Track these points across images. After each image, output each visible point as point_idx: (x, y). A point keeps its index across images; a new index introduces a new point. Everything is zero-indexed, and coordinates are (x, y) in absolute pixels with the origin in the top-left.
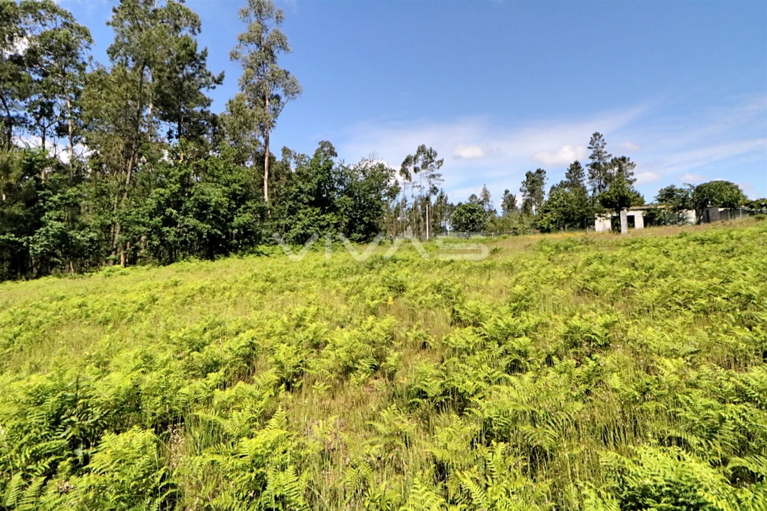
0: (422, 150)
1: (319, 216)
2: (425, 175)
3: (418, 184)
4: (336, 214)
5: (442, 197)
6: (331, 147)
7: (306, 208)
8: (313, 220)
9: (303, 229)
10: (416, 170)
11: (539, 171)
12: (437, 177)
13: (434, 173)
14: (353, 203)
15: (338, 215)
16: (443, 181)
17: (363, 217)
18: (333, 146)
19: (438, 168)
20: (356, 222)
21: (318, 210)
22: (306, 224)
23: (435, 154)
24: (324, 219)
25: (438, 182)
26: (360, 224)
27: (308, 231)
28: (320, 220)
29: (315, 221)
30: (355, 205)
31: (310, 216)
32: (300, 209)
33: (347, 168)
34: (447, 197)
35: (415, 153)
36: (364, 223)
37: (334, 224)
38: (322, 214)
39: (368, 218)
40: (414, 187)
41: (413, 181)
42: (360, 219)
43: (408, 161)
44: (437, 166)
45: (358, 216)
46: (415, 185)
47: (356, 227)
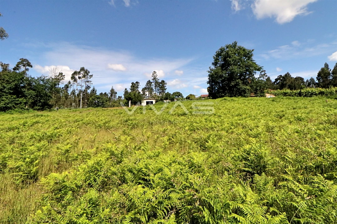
0: (82, 69)
1: (15, 99)
2: (84, 81)
3: (80, 84)
4: (25, 98)
5: (94, 90)
6: (28, 62)
7: (7, 95)
8: (11, 101)
9: (4, 104)
10: (79, 78)
11: (137, 82)
12: (89, 82)
13: (88, 80)
14: (36, 94)
15: (27, 99)
16: (92, 84)
17: (41, 100)
18: (30, 62)
19: (90, 78)
20: (37, 102)
21: (15, 96)
22: (7, 102)
23: (89, 72)
24: (18, 101)
25: (90, 84)
26: (39, 103)
27: (8, 106)
28: (15, 101)
29: (12, 101)
30: (37, 95)
31: (9, 99)
32: (3, 95)
33: (34, 78)
34: (96, 91)
35: (79, 70)
36: (40, 102)
37: (24, 103)
38: (17, 98)
39: (43, 100)
40: (78, 85)
41: (78, 82)
42: (39, 101)
43: (75, 73)
44: (89, 77)
45: (38, 99)
46: (79, 84)
47: (37, 104)
